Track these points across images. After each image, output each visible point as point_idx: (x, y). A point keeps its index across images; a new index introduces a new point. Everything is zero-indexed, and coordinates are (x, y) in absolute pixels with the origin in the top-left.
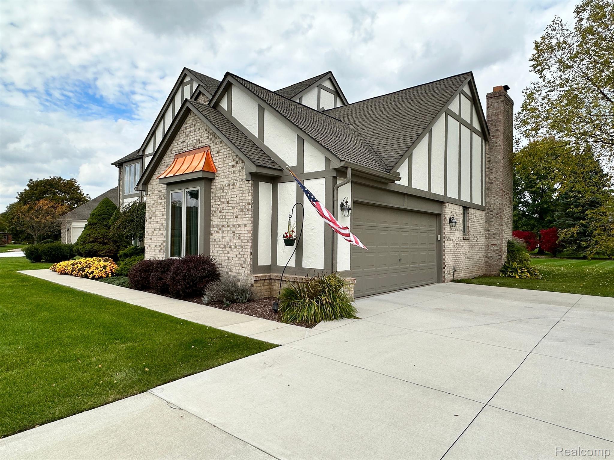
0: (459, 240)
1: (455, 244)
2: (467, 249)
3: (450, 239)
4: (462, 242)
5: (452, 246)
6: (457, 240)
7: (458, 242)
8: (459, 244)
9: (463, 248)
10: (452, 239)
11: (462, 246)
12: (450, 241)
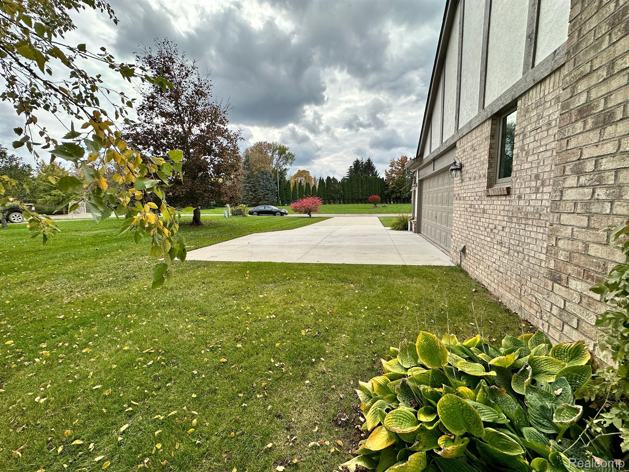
0: (477, 198)
1: (468, 206)
2: (500, 220)
3: (460, 198)
4: (484, 202)
5: (462, 209)
6: (473, 198)
7: (475, 202)
8: (477, 206)
9: (486, 216)
10: (463, 197)
11: (484, 211)
12: (460, 200)
